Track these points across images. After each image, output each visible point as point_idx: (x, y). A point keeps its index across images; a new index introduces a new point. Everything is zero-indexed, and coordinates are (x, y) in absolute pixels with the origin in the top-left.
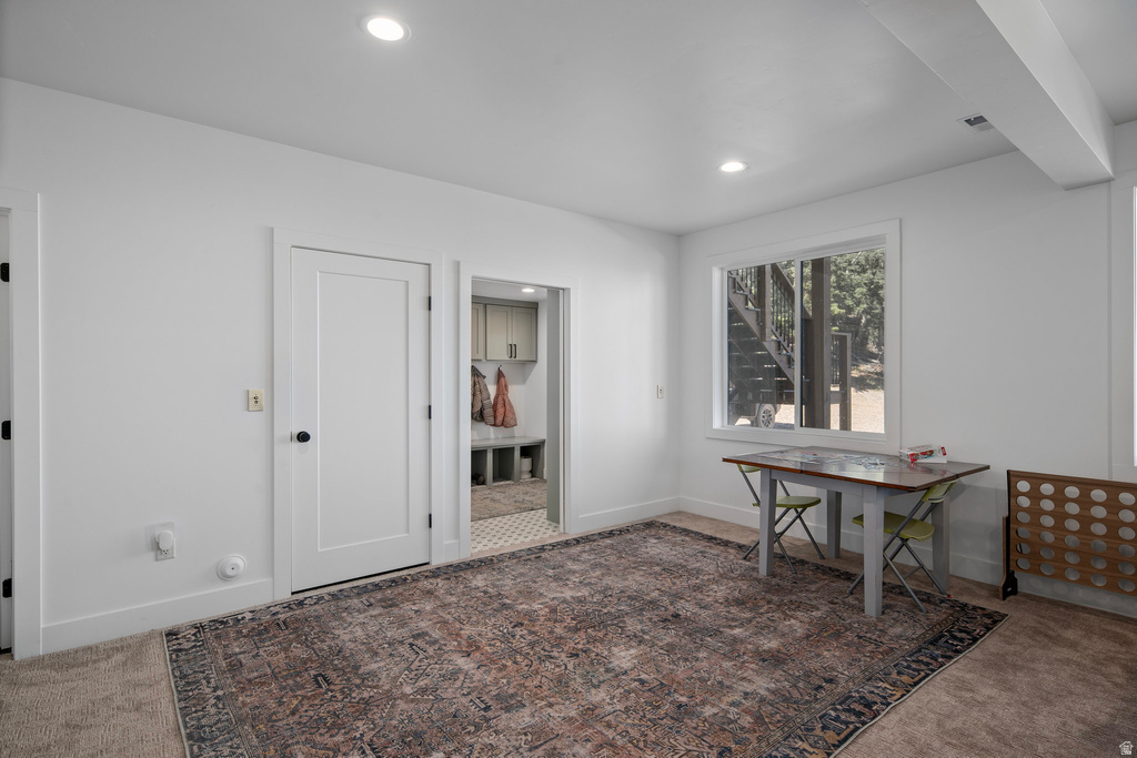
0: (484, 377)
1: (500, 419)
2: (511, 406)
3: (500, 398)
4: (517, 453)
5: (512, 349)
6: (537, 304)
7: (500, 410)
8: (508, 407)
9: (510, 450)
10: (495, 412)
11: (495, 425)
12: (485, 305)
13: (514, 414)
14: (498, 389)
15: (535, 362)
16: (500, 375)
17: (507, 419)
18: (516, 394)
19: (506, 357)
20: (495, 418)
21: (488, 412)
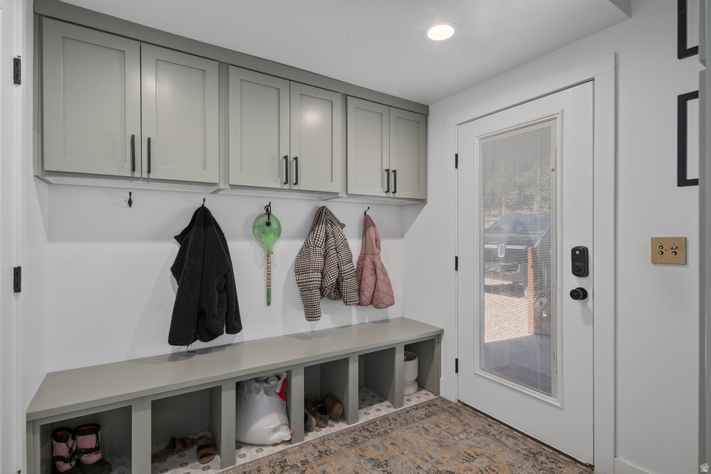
0: (343, 226)
1: (367, 293)
2: (385, 274)
3: (368, 261)
4: (400, 356)
5: (391, 176)
6: (427, 107)
7: (369, 280)
8: (380, 275)
9: (389, 353)
10: (360, 282)
11: (359, 304)
12: (346, 97)
13: (389, 285)
14: (364, 246)
15: (422, 201)
16: (367, 223)
17: (380, 295)
18: (392, 255)
19: (380, 192)
20: (360, 291)
21: (349, 284)
